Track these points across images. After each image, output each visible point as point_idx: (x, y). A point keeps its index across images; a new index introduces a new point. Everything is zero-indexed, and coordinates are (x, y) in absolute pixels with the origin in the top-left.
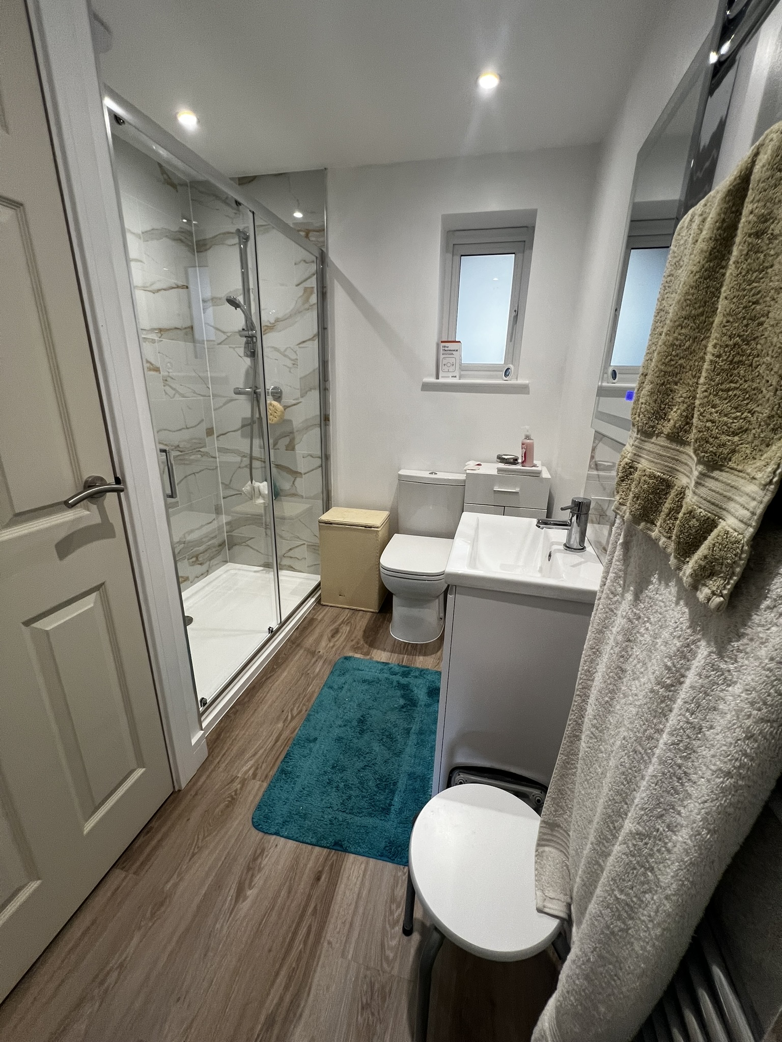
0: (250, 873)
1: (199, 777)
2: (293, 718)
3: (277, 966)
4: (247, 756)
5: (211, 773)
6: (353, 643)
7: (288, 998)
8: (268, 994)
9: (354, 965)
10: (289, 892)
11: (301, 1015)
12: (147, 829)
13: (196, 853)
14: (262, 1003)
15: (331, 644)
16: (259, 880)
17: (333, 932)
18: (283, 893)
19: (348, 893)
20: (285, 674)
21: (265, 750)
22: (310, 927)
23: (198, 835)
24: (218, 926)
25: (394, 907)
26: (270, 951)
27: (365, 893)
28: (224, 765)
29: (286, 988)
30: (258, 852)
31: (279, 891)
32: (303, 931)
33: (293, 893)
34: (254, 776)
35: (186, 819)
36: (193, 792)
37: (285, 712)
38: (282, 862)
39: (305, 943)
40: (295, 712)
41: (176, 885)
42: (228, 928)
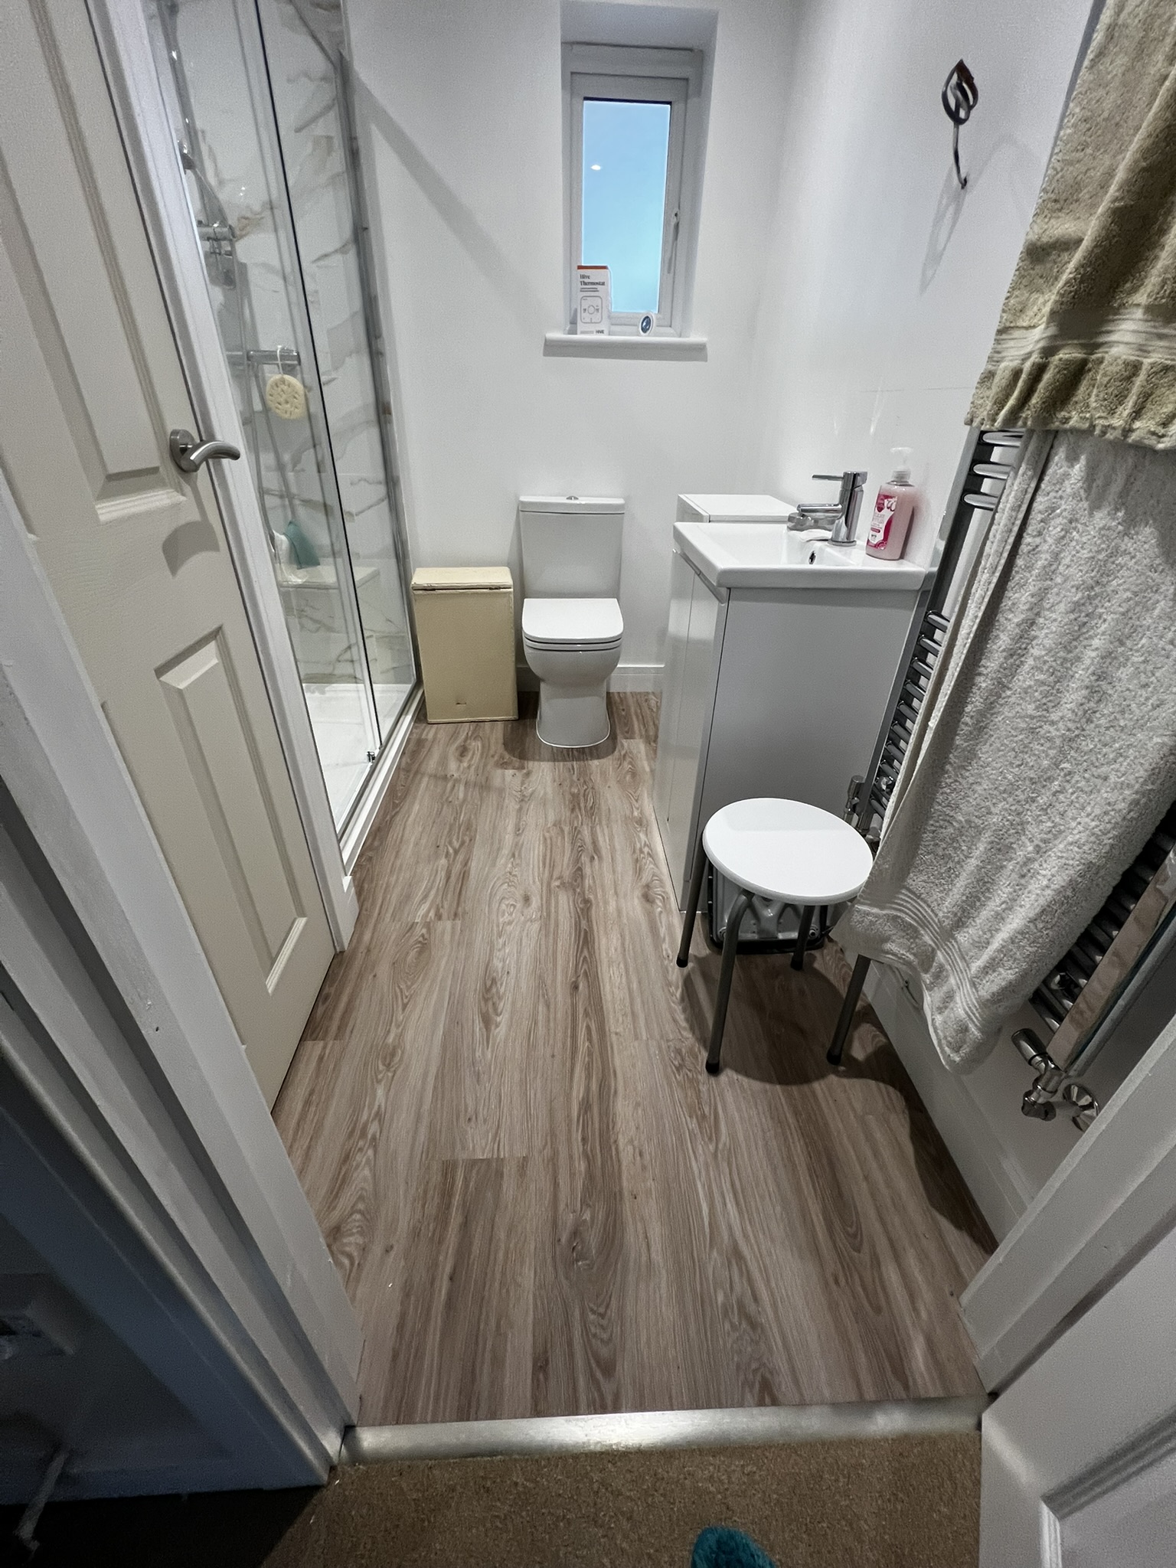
0: (490, 1003)
1: (361, 934)
2: (456, 852)
3: (568, 1064)
4: (417, 899)
5: (375, 926)
6: (496, 758)
7: (594, 1086)
8: (571, 1088)
9: (653, 1044)
10: (548, 1006)
11: (616, 1092)
12: (321, 997)
13: (407, 1003)
14: (568, 1096)
15: (465, 764)
16: (505, 1006)
17: (616, 1024)
18: (540, 1009)
19: (616, 991)
20: (416, 807)
21: (438, 889)
22: (588, 1028)
23: (399, 987)
24: (478, 1054)
25: (672, 989)
26: (553, 1056)
27: (635, 986)
28: (389, 915)
29: (589, 1077)
30: (489, 983)
31: (535, 1008)
32: (582, 1034)
33: (552, 1006)
34: (439, 917)
35: (371, 977)
36: (362, 949)
37: (441, 847)
38: (523, 985)
39: (590, 1040)
40: (456, 845)
41: (400, 1036)
42: (492, 1051)
